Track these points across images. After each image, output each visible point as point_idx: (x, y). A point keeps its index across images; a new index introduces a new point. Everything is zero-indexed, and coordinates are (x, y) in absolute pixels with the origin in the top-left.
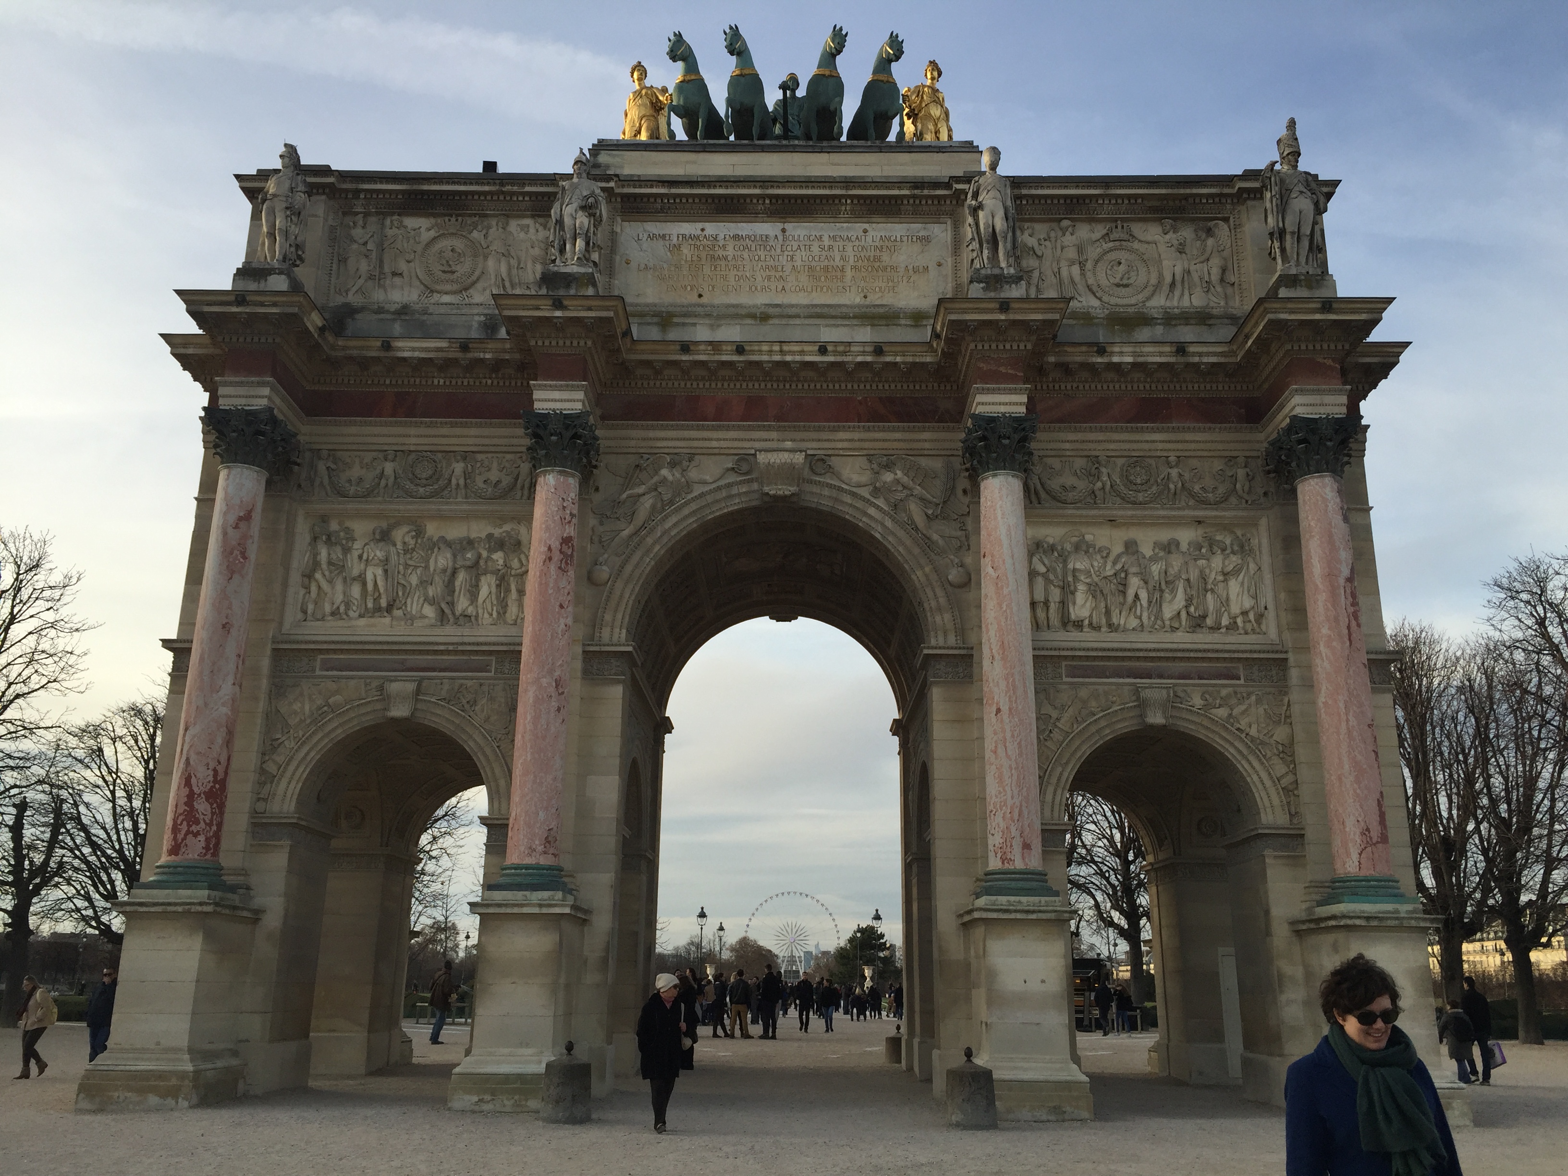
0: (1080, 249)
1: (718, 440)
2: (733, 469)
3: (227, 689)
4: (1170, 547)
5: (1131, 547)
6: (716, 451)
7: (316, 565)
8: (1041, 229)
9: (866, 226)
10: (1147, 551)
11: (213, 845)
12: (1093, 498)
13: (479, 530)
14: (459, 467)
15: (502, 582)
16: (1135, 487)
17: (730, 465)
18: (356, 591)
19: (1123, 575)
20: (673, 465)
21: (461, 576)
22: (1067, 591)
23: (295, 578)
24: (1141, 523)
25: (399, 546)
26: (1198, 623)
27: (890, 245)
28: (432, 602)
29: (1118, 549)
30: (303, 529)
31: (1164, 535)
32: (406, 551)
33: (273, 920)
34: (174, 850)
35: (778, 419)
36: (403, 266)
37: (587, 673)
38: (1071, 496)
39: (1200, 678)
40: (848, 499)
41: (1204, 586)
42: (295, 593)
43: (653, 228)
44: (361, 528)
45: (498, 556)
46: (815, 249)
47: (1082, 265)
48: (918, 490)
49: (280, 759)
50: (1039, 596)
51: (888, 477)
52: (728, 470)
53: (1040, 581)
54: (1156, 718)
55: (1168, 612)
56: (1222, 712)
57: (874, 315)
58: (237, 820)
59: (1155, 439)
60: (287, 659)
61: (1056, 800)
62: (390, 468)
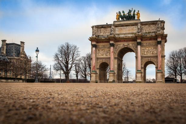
0: (147, 27)
1: (122, 43)
4: (151, 49)
5: (149, 49)
9: (132, 27)
12: (146, 46)
13: (108, 50)
15: (109, 53)
16: (149, 45)
18: (101, 54)
19: (148, 51)
20: (119, 45)
21: (107, 53)
22: (144, 52)
24: (149, 47)
27: (134, 28)
29: (148, 49)
30: (97, 50)
31: (151, 48)
32: (104, 52)
33: (98, 74)
35: (126, 41)
36: (102, 32)
37: (115, 59)
39: (152, 58)
40: (130, 47)
41: (153, 51)
42: (97, 55)
44: (101, 50)
46: (128, 28)
48: (135, 46)
49: (98, 65)
51: (133, 45)
52: (123, 45)
54: (149, 60)
56: (154, 60)
57: (132, 33)
58: (96, 68)
59: (150, 42)
60: (97, 59)
61: (143, 66)
62: (102, 46)
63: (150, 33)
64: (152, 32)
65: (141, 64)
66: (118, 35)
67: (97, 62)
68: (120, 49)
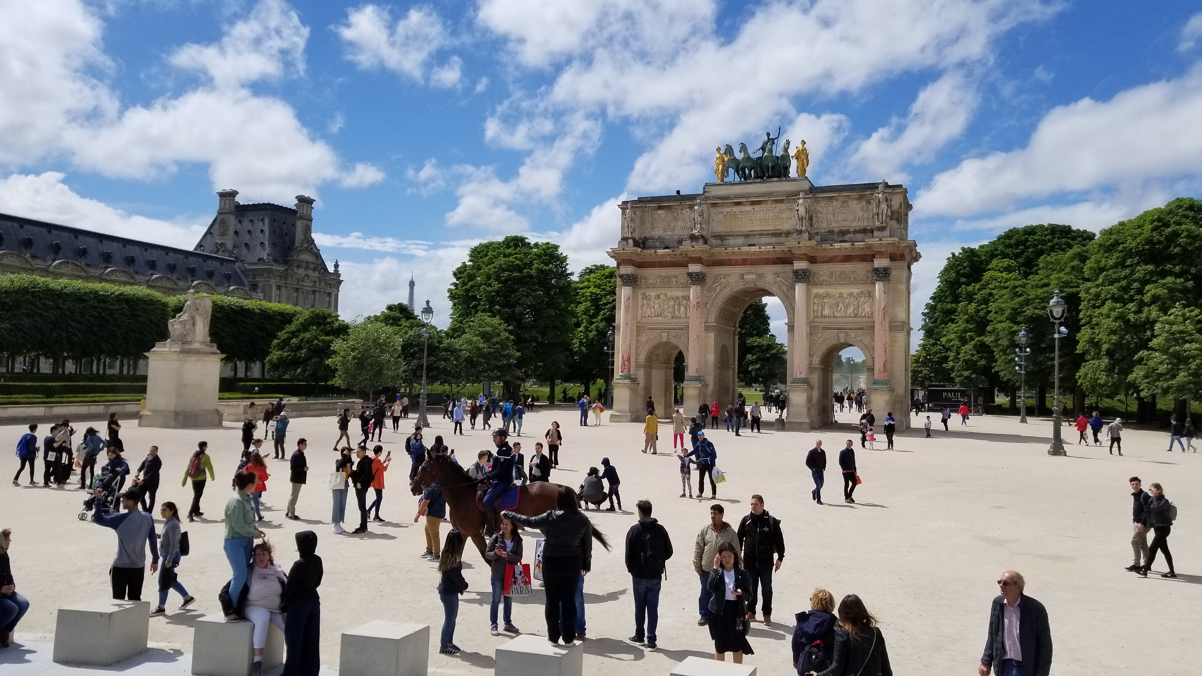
0: (834, 210)
1: (735, 271)
3: (629, 337)
4: (851, 295)
5: (840, 295)
6: (735, 274)
7: (644, 305)
8: (823, 204)
9: (775, 206)
10: (845, 296)
11: (629, 371)
12: (830, 284)
13: (680, 295)
14: (674, 280)
15: (686, 308)
16: (842, 280)
17: (739, 278)
18: (653, 311)
19: (837, 303)
20: (724, 278)
21: (676, 307)
22: (823, 307)
23: (639, 308)
24: (843, 288)
25: (662, 299)
26: (856, 315)
27: (781, 211)
28: (670, 313)
29: (838, 295)
30: (640, 297)
31: (850, 292)
33: (642, 385)
34: (622, 372)
35: (751, 264)
36: (658, 225)
37: (705, 330)
38: (825, 283)
39: (855, 330)
40: (768, 285)
41: (859, 305)
42: (640, 311)
43: (720, 210)
44: (653, 295)
45: (684, 301)
46: (762, 214)
47: (834, 215)
48: (786, 283)
49: (640, 350)
50: (816, 309)
51: (778, 279)
53: (816, 305)
54: (842, 340)
55: (848, 313)
56: (859, 339)
57: (777, 234)
58: (633, 364)
59: (847, 267)
60: (640, 329)
61: (816, 360)
62: (658, 281)
63: (847, 232)
64: (856, 232)
65: (811, 355)
66: (722, 237)
67: (637, 341)
68: (726, 293)
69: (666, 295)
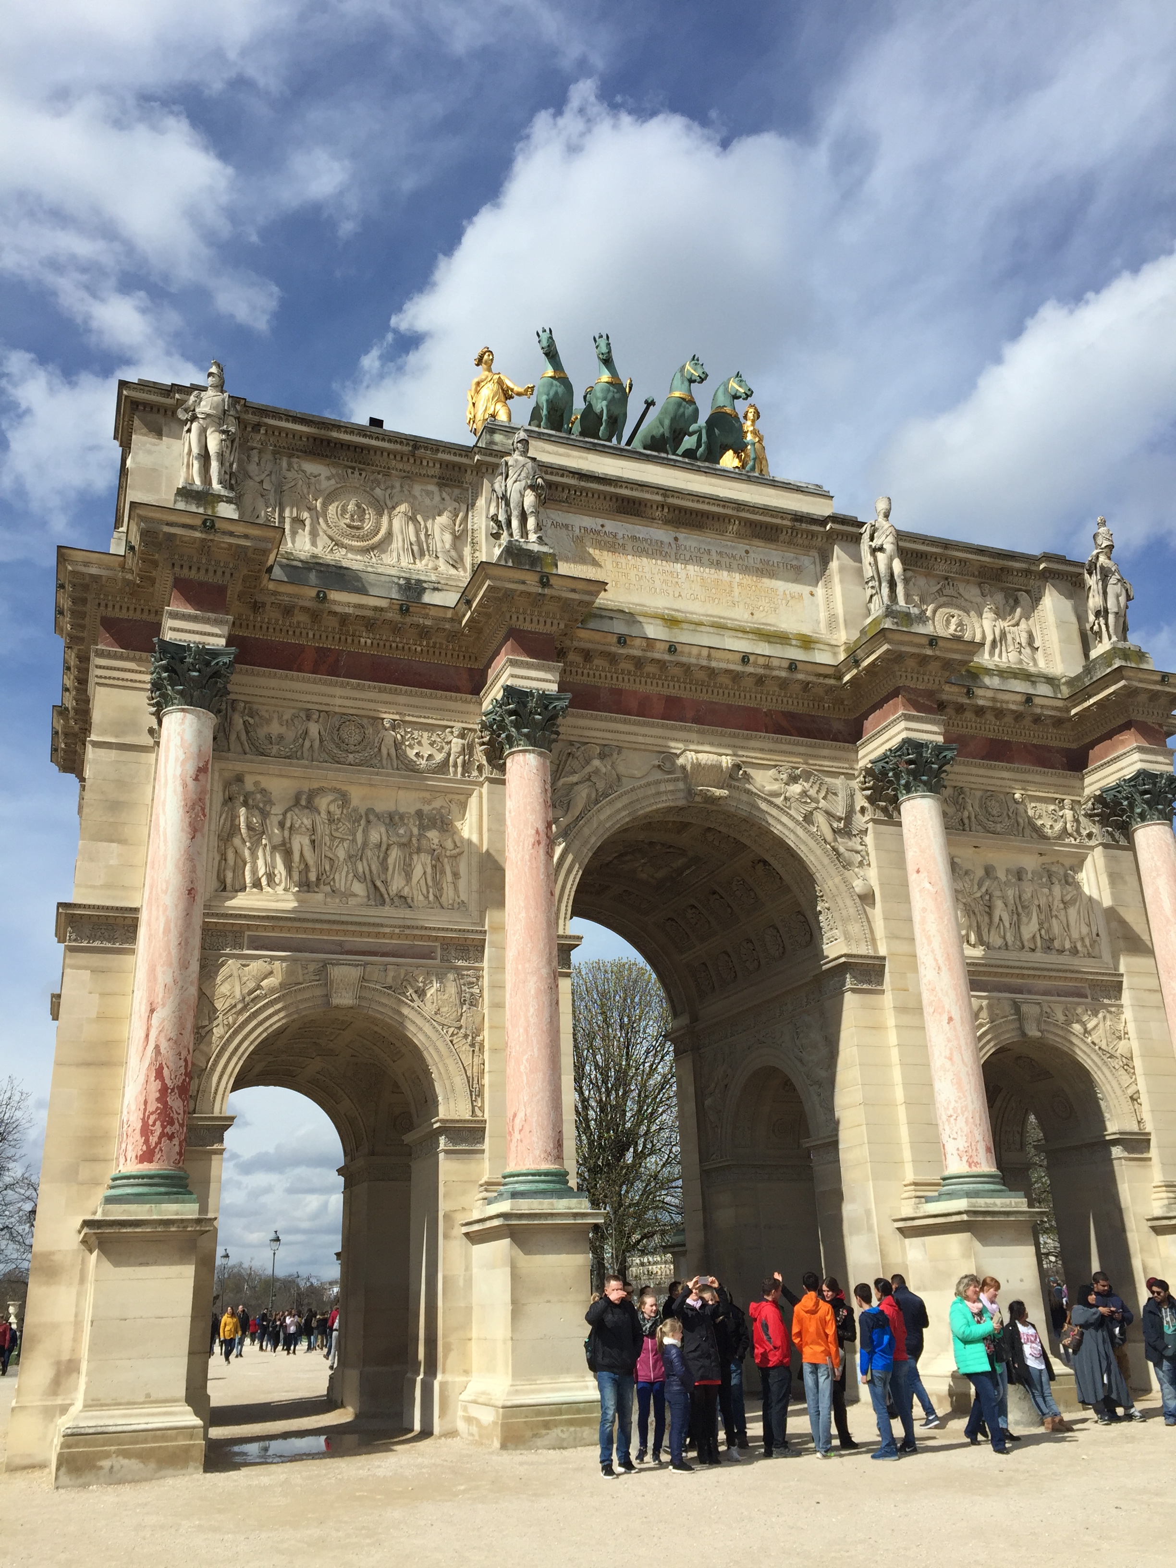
0: (922, 599)
1: (645, 735)
2: (659, 766)
5: (989, 871)
6: (643, 747)
7: (234, 829)
9: (748, 547)
10: (1001, 875)
11: (184, 1151)
13: (408, 803)
14: (388, 735)
15: (437, 863)
16: (991, 819)
17: (657, 763)
19: (987, 897)
20: (602, 756)
23: (213, 841)
24: (995, 853)
25: (324, 815)
26: (1048, 947)
27: (767, 568)
28: (364, 879)
31: (1013, 860)
32: (331, 820)
39: (1059, 995)
40: (763, 806)
41: (1050, 912)
43: (558, 515)
45: (433, 835)
48: (823, 803)
51: (796, 789)
52: (654, 766)
54: (1032, 1031)
55: (1025, 934)
57: (771, 634)
59: (1003, 780)
60: (219, 935)
62: (314, 729)
69: (344, 798)
